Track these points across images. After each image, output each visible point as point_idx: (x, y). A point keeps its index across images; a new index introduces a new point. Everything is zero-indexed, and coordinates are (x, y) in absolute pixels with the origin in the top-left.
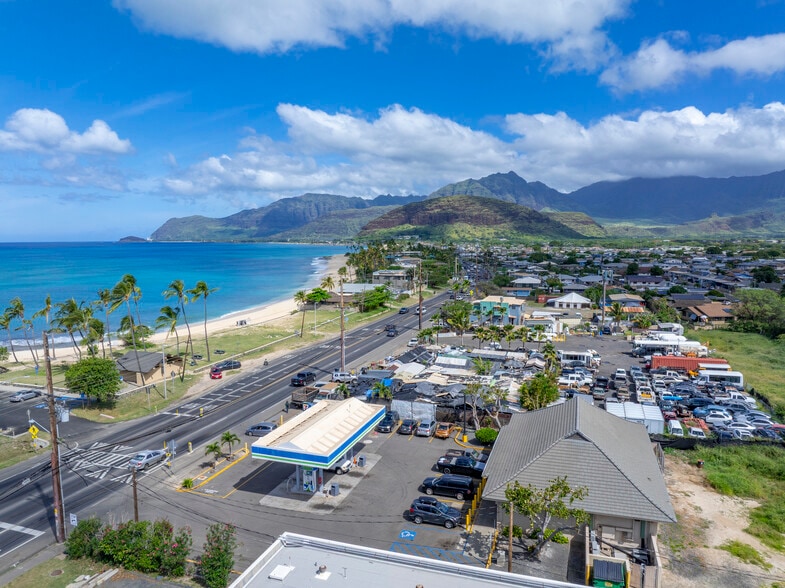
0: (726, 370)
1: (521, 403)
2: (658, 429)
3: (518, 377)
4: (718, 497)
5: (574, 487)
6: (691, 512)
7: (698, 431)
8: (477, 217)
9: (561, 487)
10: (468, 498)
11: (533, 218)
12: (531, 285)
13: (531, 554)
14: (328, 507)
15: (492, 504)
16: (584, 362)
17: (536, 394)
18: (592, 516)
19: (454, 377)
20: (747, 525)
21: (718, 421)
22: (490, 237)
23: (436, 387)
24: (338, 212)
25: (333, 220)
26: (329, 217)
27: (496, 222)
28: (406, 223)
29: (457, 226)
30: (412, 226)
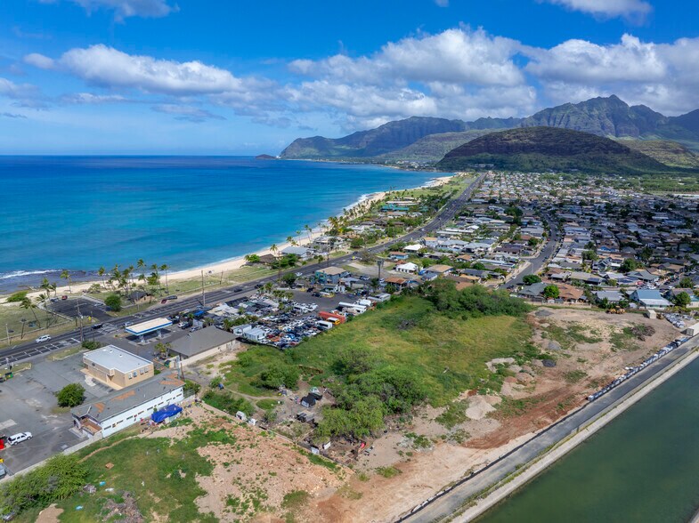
8: (552, 148)
24: (436, 135)
25: (431, 142)
26: (428, 140)
27: (571, 152)
28: (486, 151)
29: (532, 156)
30: (490, 155)
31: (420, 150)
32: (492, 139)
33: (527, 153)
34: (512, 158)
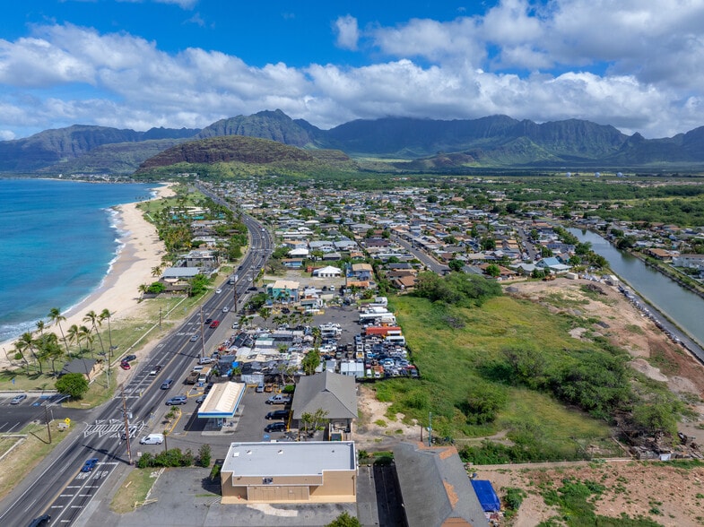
0: (398, 335)
1: (303, 369)
2: (361, 376)
3: (300, 352)
4: (378, 403)
5: (324, 411)
6: (368, 411)
7: (378, 374)
8: (249, 156)
9: (320, 412)
10: (286, 419)
11: (299, 156)
12: (302, 256)
13: (311, 436)
14: (231, 432)
15: (297, 421)
16: (333, 334)
17: (310, 364)
18: (331, 420)
19: (268, 356)
20: (385, 413)
21: (387, 367)
22: (263, 174)
23: (261, 363)
24: (110, 145)
25: (105, 153)
26: (102, 150)
27: (267, 160)
28: (184, 160)
29: (232, 164)
30: (189, 164)
31: (93, 162)
32: (189, 148)
33: (227, 161)
34: (214, 167)
